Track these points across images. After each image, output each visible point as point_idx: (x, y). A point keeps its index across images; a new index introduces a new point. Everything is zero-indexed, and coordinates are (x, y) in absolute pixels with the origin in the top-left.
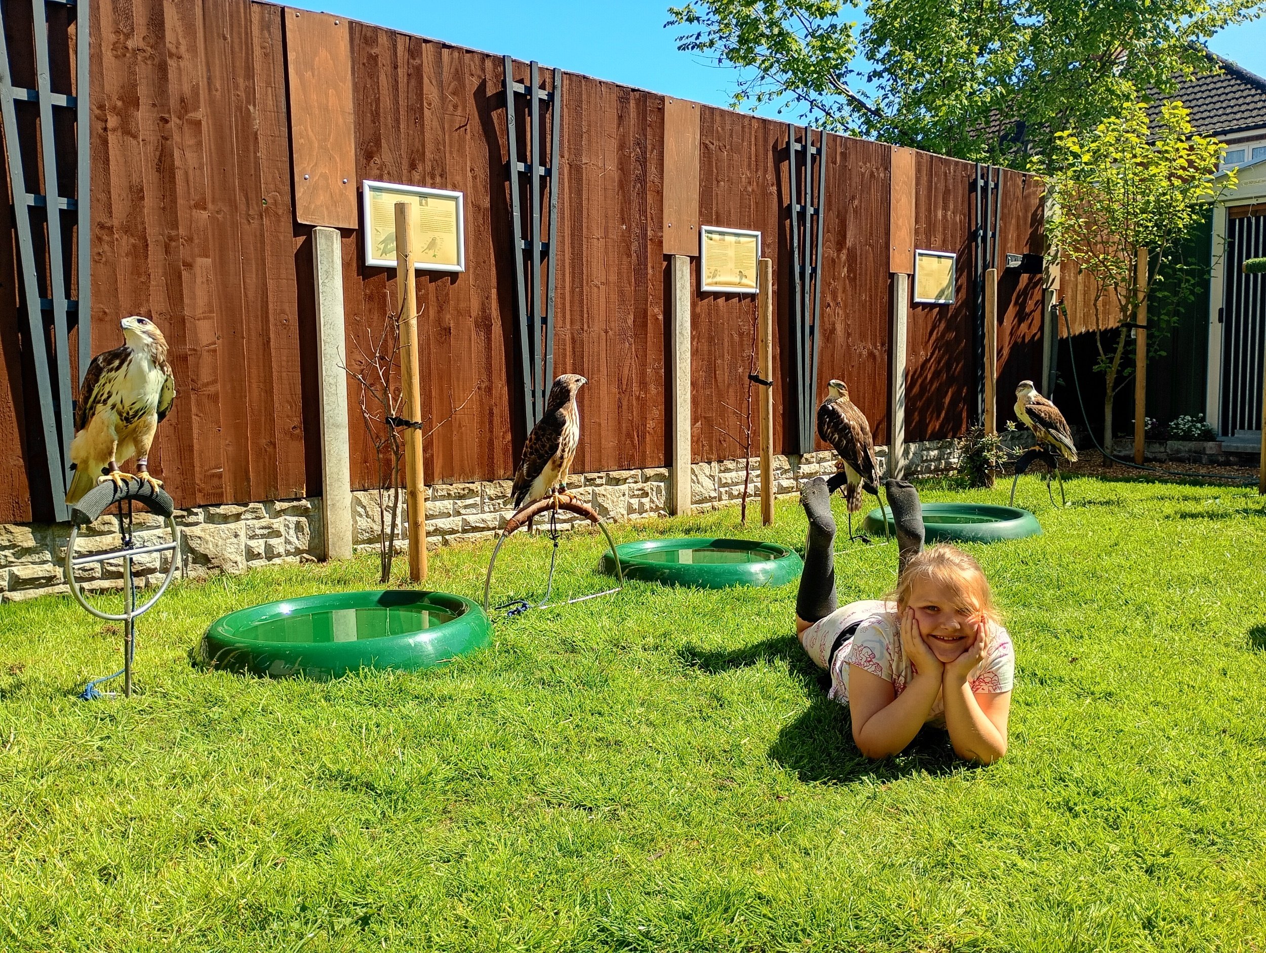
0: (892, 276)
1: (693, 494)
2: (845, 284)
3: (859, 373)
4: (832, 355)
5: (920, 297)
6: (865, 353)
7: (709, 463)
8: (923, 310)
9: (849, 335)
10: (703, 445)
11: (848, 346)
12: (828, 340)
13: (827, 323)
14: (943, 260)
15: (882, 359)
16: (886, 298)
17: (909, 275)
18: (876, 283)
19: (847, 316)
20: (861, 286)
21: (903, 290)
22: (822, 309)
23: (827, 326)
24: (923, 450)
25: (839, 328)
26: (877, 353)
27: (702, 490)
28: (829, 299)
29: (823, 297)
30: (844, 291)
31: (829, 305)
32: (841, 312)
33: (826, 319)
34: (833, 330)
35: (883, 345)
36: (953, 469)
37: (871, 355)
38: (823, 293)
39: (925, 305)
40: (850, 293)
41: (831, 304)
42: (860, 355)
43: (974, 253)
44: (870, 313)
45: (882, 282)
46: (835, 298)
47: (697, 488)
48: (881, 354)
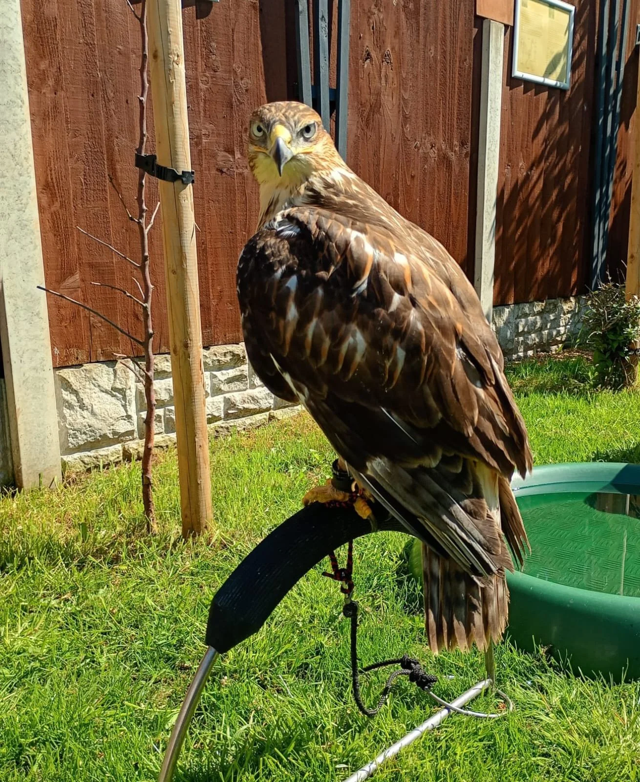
0: (480, 21)
1: (65, 433)
2: (398, 20)
3: (423, 190)
4: (376, 153)
5: (523, 68)
6: (433, 154)
7: (111, 362)
8: (525, 92)
9: (406, 119)
10: (91, 327)
11: (405, 140)
12: (367, 125)
13: (366, 90)
14: (556, 12)
15: (462, 169)
16: (469, 61)
17: (506, 26)
18: (453, 30)
19: (402, 84)
20: (427, 30)
21: (497, 49)
22: (354, 60)
23: (366, 96)
24: (518, 317)
25: (389, 104)
26: (453, 158)
27: (92, 421)
28: (368, 43)
29: (357, 39)
30: (397, 34)
31: (369, 56)
32: (391, 74)
33: (363, 83)
34: (376, 107)
35: (463, 144)
36: (557, 343)
37: (444, 160)
38: (356, 28)
39: (529, 85)
40: (407, 40)
41: (373, 54)
42: (425, 159)
43: (597, 12)
44: (443, 84)
45: (464, 31)
46: (379, 44)
47: (78, 418)
48: (459, 159)
